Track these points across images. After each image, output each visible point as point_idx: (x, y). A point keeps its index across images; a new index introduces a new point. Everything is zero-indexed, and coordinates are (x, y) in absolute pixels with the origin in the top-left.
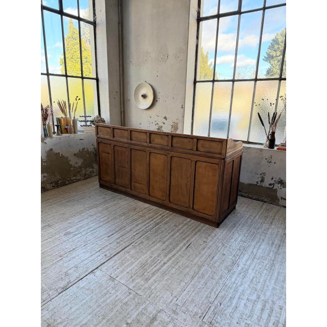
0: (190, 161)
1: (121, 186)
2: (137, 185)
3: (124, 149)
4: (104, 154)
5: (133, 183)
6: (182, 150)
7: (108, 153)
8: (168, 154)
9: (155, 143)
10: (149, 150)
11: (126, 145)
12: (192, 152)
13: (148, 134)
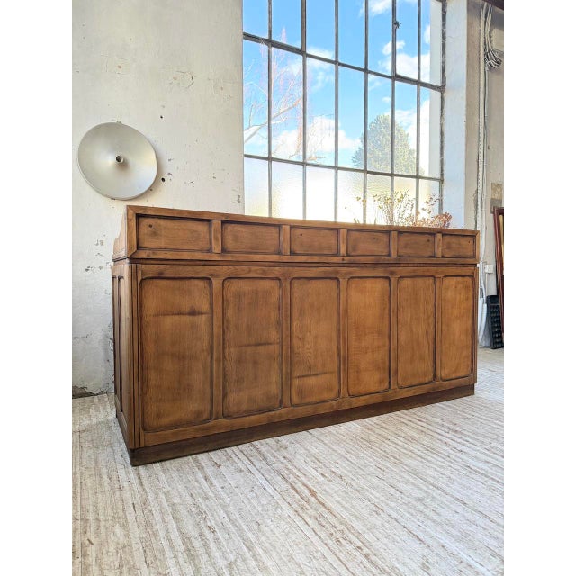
0: (431, 280)
1: (250, 413)
2: (312, 381)
3: (267, 284)
4: (169, 321)
5: (296, 382)
6: (417, 261)
7: (193, 313)
8: (392, 273)
9: (359, 252)
10: (346, 274)
11: (277, 271)
12: (434, 261)
13: (343, 232)
